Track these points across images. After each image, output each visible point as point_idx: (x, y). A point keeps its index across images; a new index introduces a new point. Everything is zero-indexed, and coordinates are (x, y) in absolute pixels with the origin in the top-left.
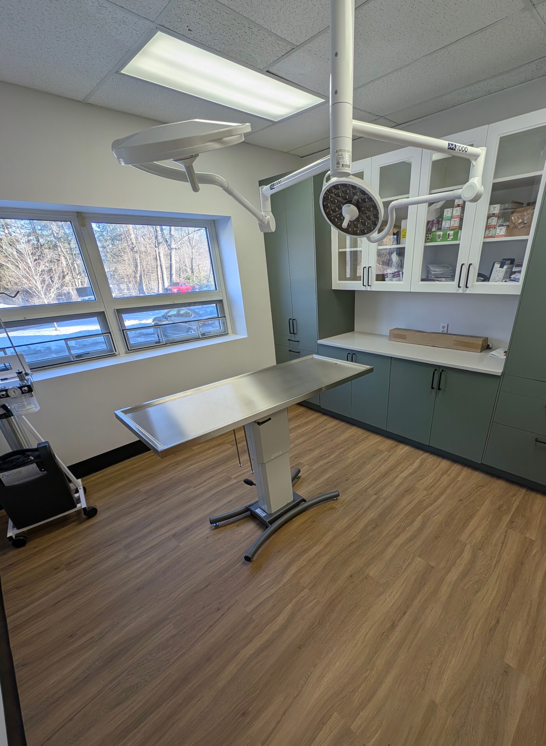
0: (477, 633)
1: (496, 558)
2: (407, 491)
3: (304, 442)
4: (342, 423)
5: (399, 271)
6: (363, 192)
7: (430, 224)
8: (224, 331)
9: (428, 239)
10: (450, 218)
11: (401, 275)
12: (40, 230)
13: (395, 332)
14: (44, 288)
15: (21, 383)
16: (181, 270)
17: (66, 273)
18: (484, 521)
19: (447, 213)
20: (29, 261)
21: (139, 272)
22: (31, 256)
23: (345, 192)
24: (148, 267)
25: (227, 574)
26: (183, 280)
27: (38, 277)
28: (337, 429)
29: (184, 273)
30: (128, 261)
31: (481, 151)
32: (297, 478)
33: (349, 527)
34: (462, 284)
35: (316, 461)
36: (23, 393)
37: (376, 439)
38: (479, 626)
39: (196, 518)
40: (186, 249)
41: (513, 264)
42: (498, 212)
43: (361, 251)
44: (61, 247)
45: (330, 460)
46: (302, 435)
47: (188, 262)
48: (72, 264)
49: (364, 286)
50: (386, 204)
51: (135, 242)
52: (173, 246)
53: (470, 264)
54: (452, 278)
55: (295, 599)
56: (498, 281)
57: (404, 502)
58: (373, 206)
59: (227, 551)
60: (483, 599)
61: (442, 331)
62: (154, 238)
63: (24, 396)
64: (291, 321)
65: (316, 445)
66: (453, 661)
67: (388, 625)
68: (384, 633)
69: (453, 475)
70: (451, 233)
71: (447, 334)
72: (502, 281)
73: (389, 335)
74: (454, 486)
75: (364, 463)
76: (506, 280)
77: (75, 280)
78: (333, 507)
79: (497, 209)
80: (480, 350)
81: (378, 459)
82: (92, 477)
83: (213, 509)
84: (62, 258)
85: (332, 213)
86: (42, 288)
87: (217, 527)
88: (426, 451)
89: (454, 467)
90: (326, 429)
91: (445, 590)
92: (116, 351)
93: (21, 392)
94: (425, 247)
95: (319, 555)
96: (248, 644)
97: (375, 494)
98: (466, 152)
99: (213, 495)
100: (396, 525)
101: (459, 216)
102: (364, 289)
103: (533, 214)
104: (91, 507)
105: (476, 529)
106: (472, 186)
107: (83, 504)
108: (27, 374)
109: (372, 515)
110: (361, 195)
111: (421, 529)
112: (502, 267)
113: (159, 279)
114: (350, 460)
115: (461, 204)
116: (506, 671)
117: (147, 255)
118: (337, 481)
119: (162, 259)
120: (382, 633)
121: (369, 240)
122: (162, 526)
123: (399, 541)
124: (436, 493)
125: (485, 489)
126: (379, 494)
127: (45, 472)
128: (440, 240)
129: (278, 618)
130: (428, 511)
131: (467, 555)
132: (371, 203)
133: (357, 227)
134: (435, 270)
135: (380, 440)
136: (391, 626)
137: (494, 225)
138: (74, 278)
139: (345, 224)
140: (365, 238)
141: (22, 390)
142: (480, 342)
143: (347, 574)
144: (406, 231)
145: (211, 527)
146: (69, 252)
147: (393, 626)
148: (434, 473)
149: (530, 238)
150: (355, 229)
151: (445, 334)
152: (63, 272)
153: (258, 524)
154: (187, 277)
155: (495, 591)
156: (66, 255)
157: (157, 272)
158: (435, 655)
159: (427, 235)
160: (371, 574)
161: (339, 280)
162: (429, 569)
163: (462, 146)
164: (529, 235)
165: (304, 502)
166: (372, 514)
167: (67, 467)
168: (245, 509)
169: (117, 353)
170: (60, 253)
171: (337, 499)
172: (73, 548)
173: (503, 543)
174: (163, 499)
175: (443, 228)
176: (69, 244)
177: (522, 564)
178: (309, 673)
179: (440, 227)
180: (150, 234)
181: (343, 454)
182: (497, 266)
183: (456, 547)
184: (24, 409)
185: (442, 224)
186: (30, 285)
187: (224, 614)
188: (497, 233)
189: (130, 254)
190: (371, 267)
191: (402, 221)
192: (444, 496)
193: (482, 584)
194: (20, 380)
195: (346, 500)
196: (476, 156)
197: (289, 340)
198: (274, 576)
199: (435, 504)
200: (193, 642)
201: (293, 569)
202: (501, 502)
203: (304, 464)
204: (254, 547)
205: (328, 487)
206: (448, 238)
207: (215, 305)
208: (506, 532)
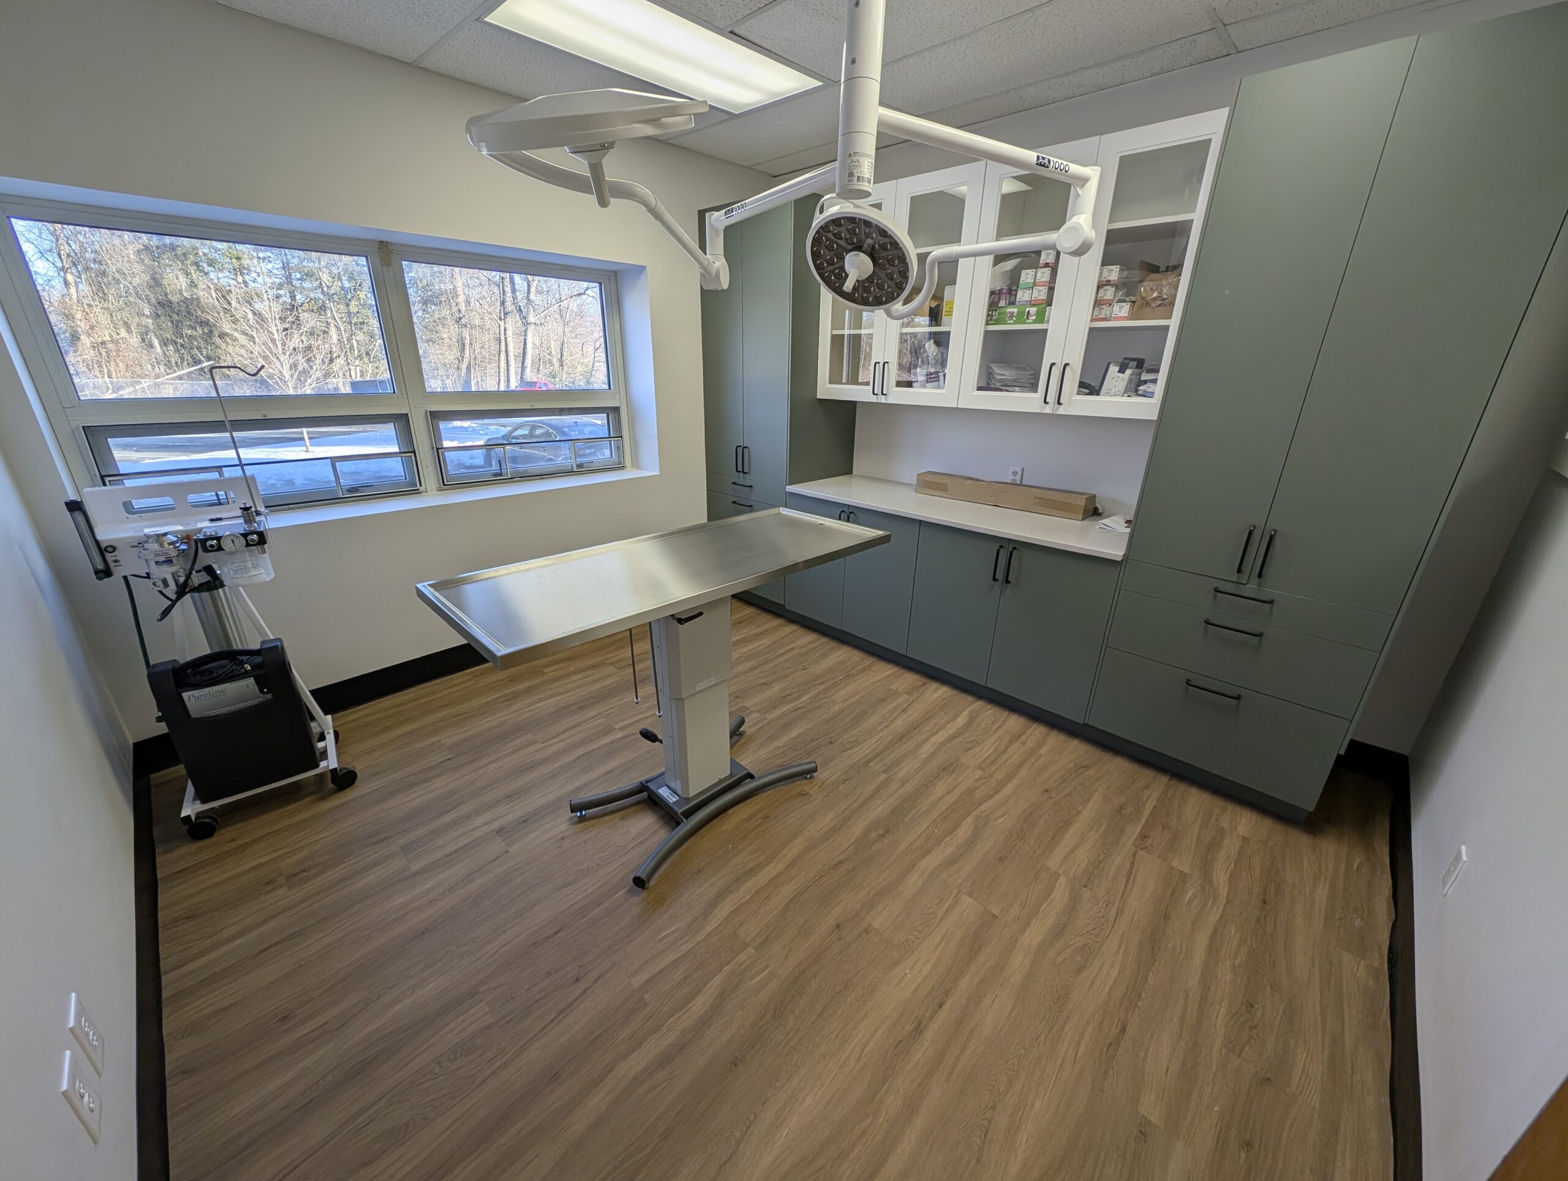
0: (1082, 1049)
1: (1116, 904)
2: (944, 769)
3: (752, 669)
4: (824, 640)
5: (939, 372)
6: (883, 233)
7: (995, 297)
8: (617, 461)
9: (991, 320)
10: (1031, 285)
11: (942, 378)
12: (298, 279)
13: (927, 479)
14: (295, 377)
15: (246, 527)
16: (542, 361)
17: (335, 355)
18: (1092, 833)
19: (1027, 276)
20: (274, 330)
21: (466, 361)
22: (278, 321)
23: (852, 232)
24: (484, 353)
25: (596, 912)
26: (543, 378)
27: (287, 356)
28: (814, 648)
29: (547, 366)
30: (448, 340)
31: (1092, 173)
32: (737, 735)
33: (834, 831)
34: (1051, 398)
35: (774, 705)
36: (248, 545)
37: (884, 671)
38: (1087, 1034)
39: (543, 801)
40: (554, 327)
41: (1141, 368)
42: (1116, 278)
43: (871, 336)
44: (332, 311)
45: (801, 705)
46: (749, 657)
47: (555, 347)
48: (347, 340)
49: (874, 394)
50: (922, 258)
51: (464, 309)
52: (532, 319)
53: (1066, 365)
54: (1034, 388)
55: (727, 967)
56: (1115, 395)
57: (939, 789)
58: (899, 258)
59: (599, 865)
60: (1093, 982)
61: (1013, 480)
62: (498, 304)
63: (248, 551)
64: (740, 450)
65: (775, 676)
66: (1038, 1105)
67: (909, 1028)
68: (900, 1042)
69: (1031, 744)
70: (1033, 310)
71: (1021, 485)
72: (1123, 396)
73: (915, 483)
74: (1033, 764)
75: (865, 712)
76: (1129, 394)
77: (351, 367)
78: (805, 793)
79: (1114, 273)
80: (1081, 516)
81: (891, 706)
82: (351, 713)
83: (578, 783)
84: (333, 329)
85: (827, 266)
86: (292, 376)
87: (582, 819)
88: (980, 697)
89: (1032, 728)
90: (793, 649)
91: (1019, 963)
92: (421, 485)
93: (244, 543)
94: (987, 333)
95: (775, 882)
96: (634, 1049)
97: (885, 772)
98: (1066, 172)
99: (579, 757)
100: (924, 831)
101: (1046, 282)
102: (874, 399)
103: (1176, 287)
104: (346, 768)
105: (1077, 846)
106: (1076, 229)
107: (331, 762)
108: (258, 513)
109: (880, 809)
110: (880, 238)
111: (971, 843)
112: (1122, 371)
113: (502, 375)
114: (837, 707)
115: (1051, 263)
116: (1143, 1131)
117: (483, 332)
118: (813, 744)
119: (509, 340)
120: (897, 1042)
121: (889, 314)
122: (478, 812)
123: (931, 861)
124: (999, 776)
125: (1091, 772)
126: (893, 772)
127: (269, 696)
128: (1012, 322)
129: (693, 1002)
130: (984, 809)
131: (1060, 895)
132: (896, 252)
133: (869, 292)
134: (1002, 373)
135: (892, 674)
136: (913, 1030)
137: (1110, 300)
138: (349, 364)
139: (848, 286)
140: (882, 311)
141: (247, 540)
142: (1082, 502)
143: (830, 921)
144: (953, 304)
145: (571, 818)
146: (344, 319)
147: (919, 1029)
148: (994, 740)
149: (1174, 323)
150: (865, 295)
151: (1018, 485)
152: (331, 352)
153: (662, 818)
154: (551, 373)
155: (1116, 969)
156: (340, 324)
157: (499, 362)
158: (1001, 1091)
159: (990, 313)
160: (876, 925)
161: (830, 382)
162: (987, 922)
163: (1060, 161)
164: (1171, 318)
165: (749, 779)
166: (878, 810)
167: (310, 691)
168: (637, 786)
169: (422, 488)
170: (329, 320)
171: (811, 777)
172: (302, 847)
173: (1128, 877)
174: (483, 762)
175: (1019, 302)
176: (348, 305)
177: (1167, 917)
178: (752, 1117)
179: (1012, 299)
180: (491, 297)
181: (824, 694)
182: (1114, 369)
183: (1039, 880)
184: (245, 575)
185: (1016, 295)
186: (270, 370)
187: (588, 988)
188: (1114, 313)
189: (454, 329)
190: (887, 363)
191: (946, 287)
192: (1015, 782)
193: (1091, 954)
194: (246, 522)
195: (828, 781)
196: (1083, 181)
197: (734, 483)
198: (689, 919)
199: (997, 796)
200: (524, 1042)
201: (725, 908)
202: (1123, 799)
203: (752, 709)
204: (653, 859)
205: (796, 753)
206: (1028, 318)
207: (605, 415)
208: (1134, 856)
